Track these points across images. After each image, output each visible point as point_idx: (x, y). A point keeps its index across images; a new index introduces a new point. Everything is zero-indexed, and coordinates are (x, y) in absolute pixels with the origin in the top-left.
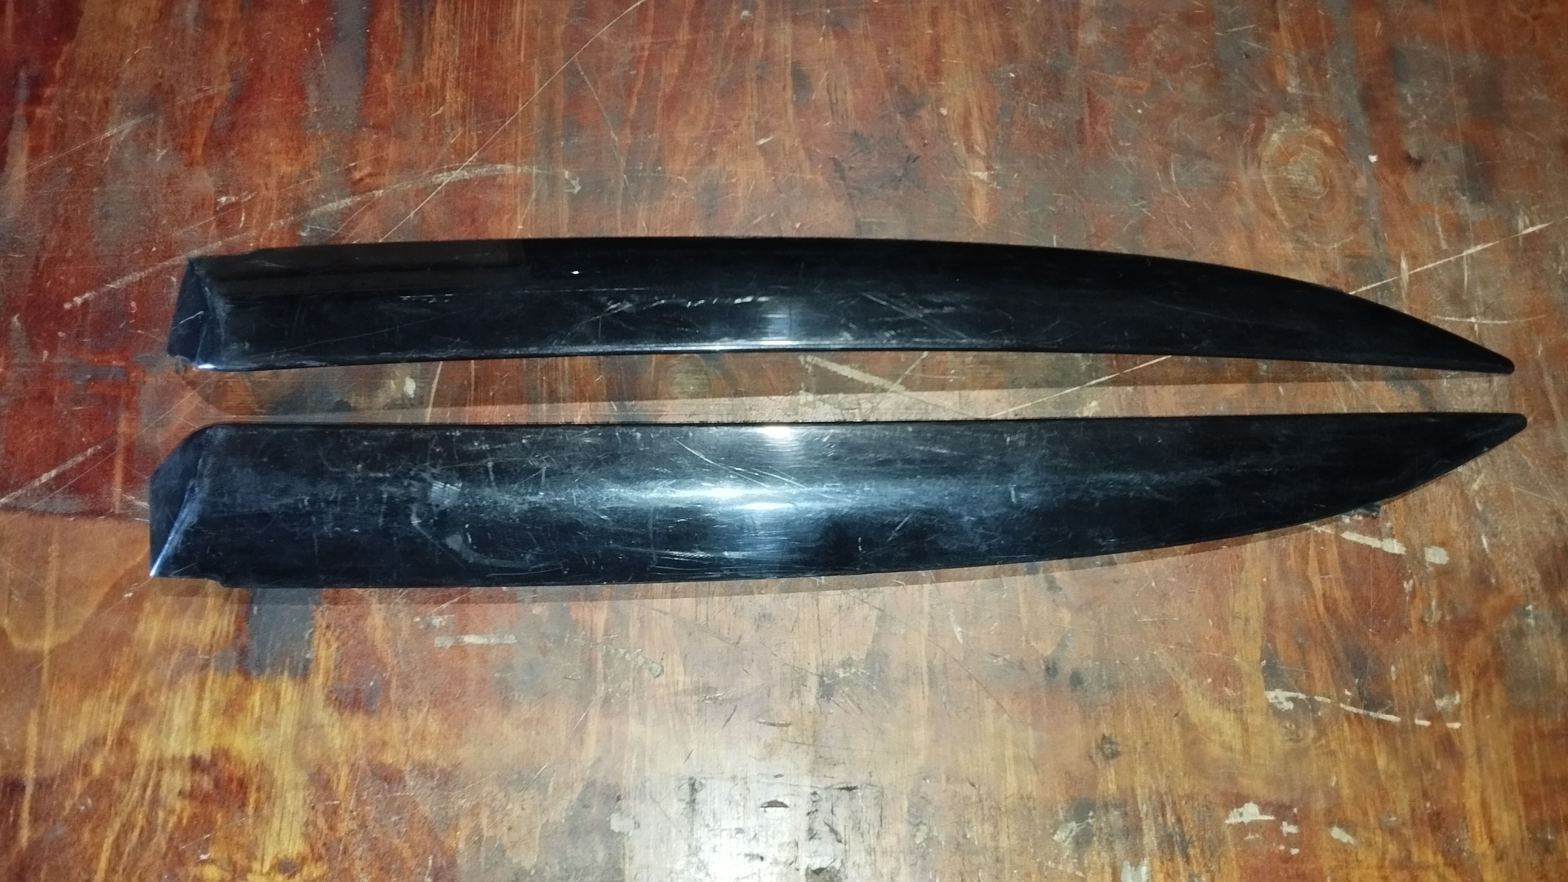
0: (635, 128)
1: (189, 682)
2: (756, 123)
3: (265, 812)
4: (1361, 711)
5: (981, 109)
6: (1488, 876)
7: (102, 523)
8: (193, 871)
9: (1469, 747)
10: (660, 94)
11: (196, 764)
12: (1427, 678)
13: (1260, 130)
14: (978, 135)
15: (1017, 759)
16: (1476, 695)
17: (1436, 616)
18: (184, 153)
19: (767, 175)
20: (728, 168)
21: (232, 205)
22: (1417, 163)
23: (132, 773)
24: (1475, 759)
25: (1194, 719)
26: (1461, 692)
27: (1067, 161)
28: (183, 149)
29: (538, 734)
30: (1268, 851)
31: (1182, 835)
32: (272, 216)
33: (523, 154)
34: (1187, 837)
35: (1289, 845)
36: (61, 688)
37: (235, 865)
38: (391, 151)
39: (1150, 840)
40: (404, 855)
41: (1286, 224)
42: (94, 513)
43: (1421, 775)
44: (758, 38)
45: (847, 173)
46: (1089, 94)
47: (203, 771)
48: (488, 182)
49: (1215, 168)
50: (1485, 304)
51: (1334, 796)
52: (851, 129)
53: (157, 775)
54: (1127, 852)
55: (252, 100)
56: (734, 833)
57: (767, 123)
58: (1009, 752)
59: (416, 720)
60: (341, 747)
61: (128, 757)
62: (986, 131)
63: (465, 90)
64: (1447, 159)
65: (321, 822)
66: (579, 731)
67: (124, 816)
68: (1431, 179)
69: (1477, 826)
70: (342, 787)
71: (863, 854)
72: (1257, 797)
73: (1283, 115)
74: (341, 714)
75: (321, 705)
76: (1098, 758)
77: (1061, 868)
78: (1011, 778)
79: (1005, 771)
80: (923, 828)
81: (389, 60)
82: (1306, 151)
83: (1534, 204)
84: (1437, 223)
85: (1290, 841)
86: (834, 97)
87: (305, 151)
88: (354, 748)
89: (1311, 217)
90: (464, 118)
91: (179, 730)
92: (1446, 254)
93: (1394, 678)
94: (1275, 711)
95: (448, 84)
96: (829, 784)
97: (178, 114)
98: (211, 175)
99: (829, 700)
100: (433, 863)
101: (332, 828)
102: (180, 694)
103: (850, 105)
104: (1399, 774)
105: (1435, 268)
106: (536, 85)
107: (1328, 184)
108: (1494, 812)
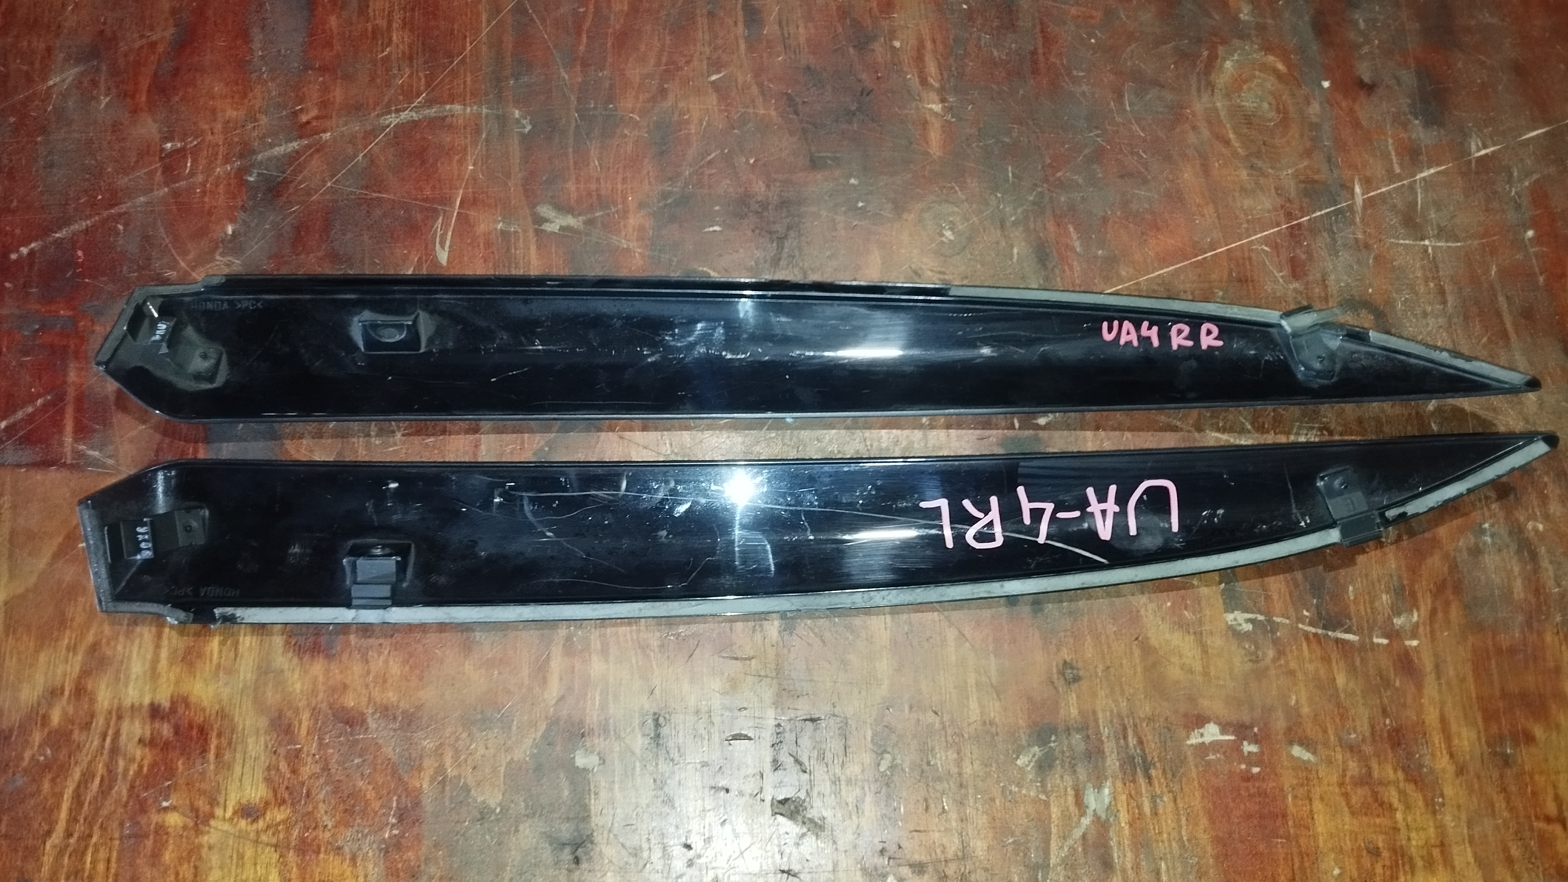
0: (585, 65)
1: (146, 632)
2: (709, 59)
3: (227, 756)
4: (1320, 631)
5: (934, 41)
6: (1449, 791)
7: (53, 475)
8: (155, 818)
9: (1428, 664)
10: (610, 31)
11: (155, 712)
12: (1384, 597)
13: (1213, 57)
14: (932, 68)
15: (979, 687)
16: (1433, 613)
18: (128, 100)
19: (720, 111)
20: (680, 105)
21: (178, 151)
22: (1370, 88)
23: (91, 723)
24: (1433, 675)
25: (1154, 642)
26: (1418, 610)
27: (1021, 92)
28: (126, 95)
29: (500, 673)
30: (1230, 771)
31: (1144, 758)
32: (219, 162)
33: (472, 94)
34: (1149, 759)
35: (1250, 764)
36: (17, 640)
37: (197, 811)
38: (338, 94)
39: (1112, 762)
40: (368, 797)
41: (1240, 150)
42: (45, 464)
43: (1380, 692)
45: (800, 107)
46: (1042, 24)
47: (162, 718)
48: (439, 123)
49: (1169, 96)
50: (1438, 225)
51: (1293, 715)
52: (804, 62)
53: (117, 724)
54: (1089, 774)
55: (196, 45)
56: (699, 766)
57: (719, 58)
58: (971, 681)
59: (377, 663)
60: (302, 691)
61: (86, 707)
62: (939, 63)
63: (412, 31)
64: (1399, 83)
65: (283, 766)
66: (541, 671)
67: (85, 764)
68: (1384, 104)
69: (1437, 742)
70: (303, 731)
71: (828, 783)
72: (1217, 718)
73: (1236, 42)
74: (301, 659)
75: (281, 650)
76: (1060, 684)
77: (1024, 792)
78: (973, 705)
79: (967, 699)
80: (888, 757)
81: (334, 2)
82: (1259, 77)
83: (1487, 127)
84: (1390, 147)
85: (1251, 759)
86: (786, 32)
87: (251, 95)
88: (314, 692)
89: (1264, 144)
90: (411, 59)
91: (137, 679)
92: (1399, 178)
93: (1352, 598)
94: (1234, 633)
95: (395, 25)
96: (793, 716)
97: (121, 62)
98: (155, 121)
99: (791, 634)
100: (398, 804)
101: (294, 772)
102: (137, 642)
103: (802, 40)
104: (1358, 692)
105: (1389, 192)
106: (484, 25)
107: (1281, 110)
108: (1454, 728)
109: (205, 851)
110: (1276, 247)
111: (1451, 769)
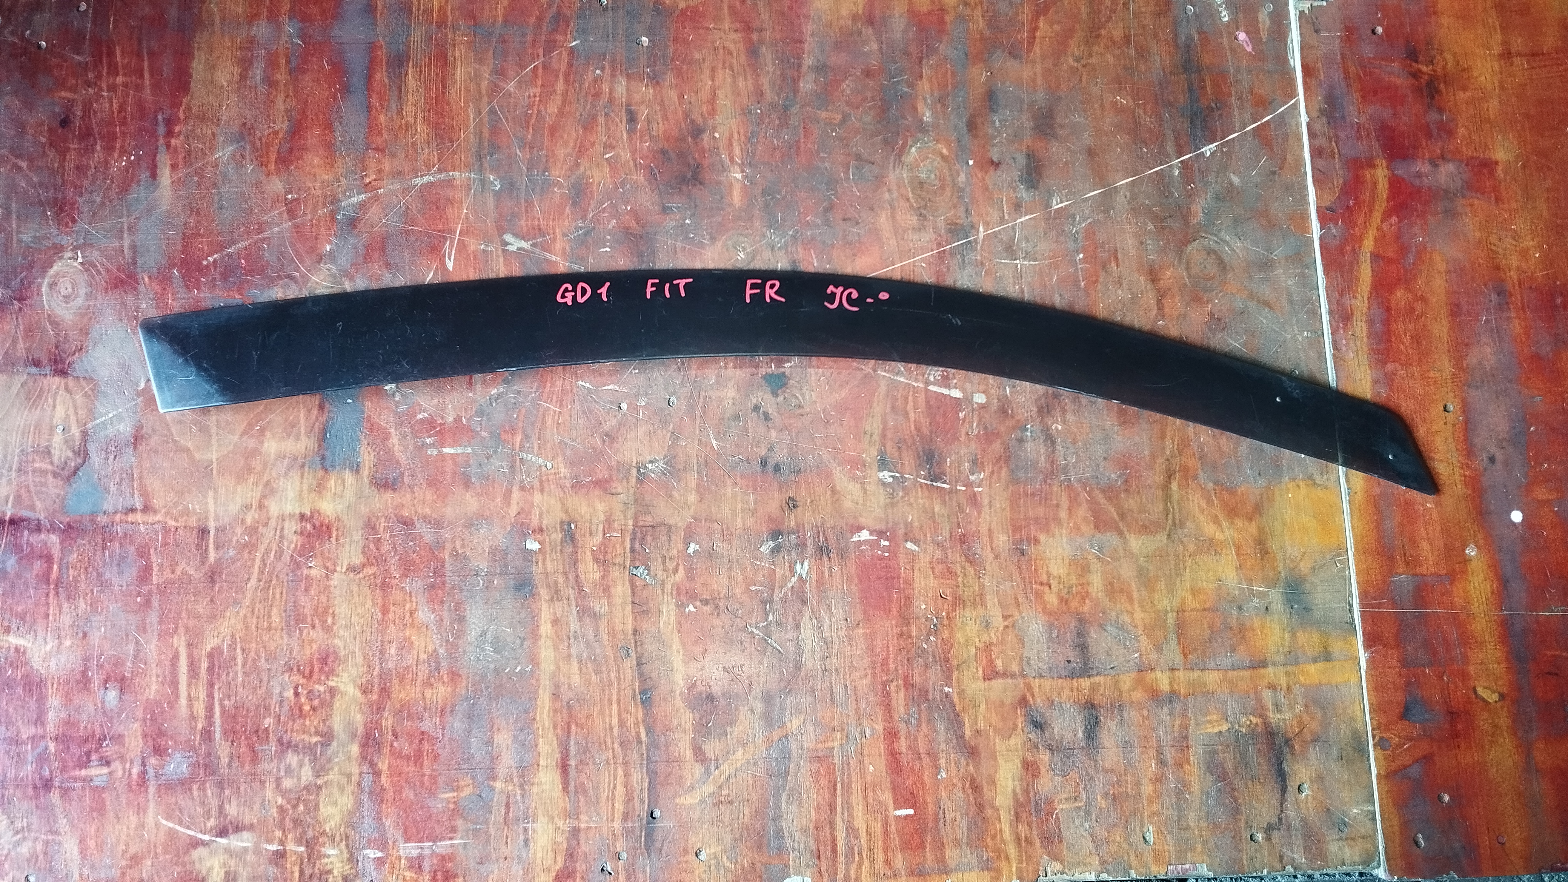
0: (531, 148)
1: (295, 475)
2: (605, 144)
3: (341, 542)
4: (929, 483)
5: (739, 133)
6: (988, 567)
9: (986, 501)
10: (546, 126)
11: (302, 517)
12: (966, 465)
13: (905, 144)
14: (737, 151)
15: (743, 510)
16: (992, 473)
17: (976, 432)
18: (264, 167)
19: (611, 177)
20: (587, 172)
21: (296, 200)
22: (996, 165)
23: (268, 523)
24: (988, 507)
25: (838, 488)
26: (984, 472)
27: (789, 166)
28: (262, 164)
29: (485, 500)
30: (872, 554)
31: (827, 548)
32: (320, 207)
33: (465, 165)
34: (830, 548)
35: (884, 551)
36: (224, 479)
37: (327, 568)
38: (387, 165)
39: (811, 549)
40: (417, 562)
41: (914, 205)
43: (957, 515)
44: (606, 88)
45: (658, 175)
46: (804, 123)
47: (306, 521)
48: (446, 184)
49: (876, 170)
50: (1025, 252)
51: (909, 526)
52: (661, 147)
53: (282, 523)
54: (798, 555)
55: (301, 133)
57: (611, 143)
58: (739, 506)
59: (419, 493)
60: (380, 508)
61: (265, 514)
62: (742, 147)
63: (429, 125)
64: (1015, 162)
65: (372, 546)
67: (266, 545)
68: (1004, 175)
69: (985, 541)
70: (382, 528)
72: (868, 527)
73: (919, 135)
74: (379, 491)
75: (368, 485)
76: (786, 509)
77: (763, 564)
78: (739, 520)
79: (736, 516)
81: (382, 106)
82: (931, 158)
83: (1064, 190)
84: (1004, 203)
85: (884, 549)
86: (651, 127)
87: (336, 165)
88: (387, 508)
89: (930, 200)
90: (429, 143)
91: (291, 500)
92: (1007, 222)
93: (948, 465)
94: (882, 483)
95: (418, 121)
97: (258, 142)
98: (280, 181)
100: (433, 566)
101: (377, 549)
102: (290, 480)
104: (945, 515)
105: (999, 231)
106: (471, 122)
107: (942, 179)
108: (995, 535)
109: (332, 589)
110: (929, 264)
111: (991, 556)
